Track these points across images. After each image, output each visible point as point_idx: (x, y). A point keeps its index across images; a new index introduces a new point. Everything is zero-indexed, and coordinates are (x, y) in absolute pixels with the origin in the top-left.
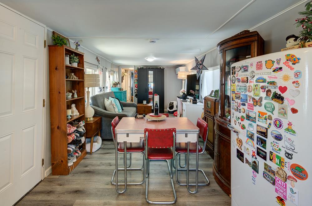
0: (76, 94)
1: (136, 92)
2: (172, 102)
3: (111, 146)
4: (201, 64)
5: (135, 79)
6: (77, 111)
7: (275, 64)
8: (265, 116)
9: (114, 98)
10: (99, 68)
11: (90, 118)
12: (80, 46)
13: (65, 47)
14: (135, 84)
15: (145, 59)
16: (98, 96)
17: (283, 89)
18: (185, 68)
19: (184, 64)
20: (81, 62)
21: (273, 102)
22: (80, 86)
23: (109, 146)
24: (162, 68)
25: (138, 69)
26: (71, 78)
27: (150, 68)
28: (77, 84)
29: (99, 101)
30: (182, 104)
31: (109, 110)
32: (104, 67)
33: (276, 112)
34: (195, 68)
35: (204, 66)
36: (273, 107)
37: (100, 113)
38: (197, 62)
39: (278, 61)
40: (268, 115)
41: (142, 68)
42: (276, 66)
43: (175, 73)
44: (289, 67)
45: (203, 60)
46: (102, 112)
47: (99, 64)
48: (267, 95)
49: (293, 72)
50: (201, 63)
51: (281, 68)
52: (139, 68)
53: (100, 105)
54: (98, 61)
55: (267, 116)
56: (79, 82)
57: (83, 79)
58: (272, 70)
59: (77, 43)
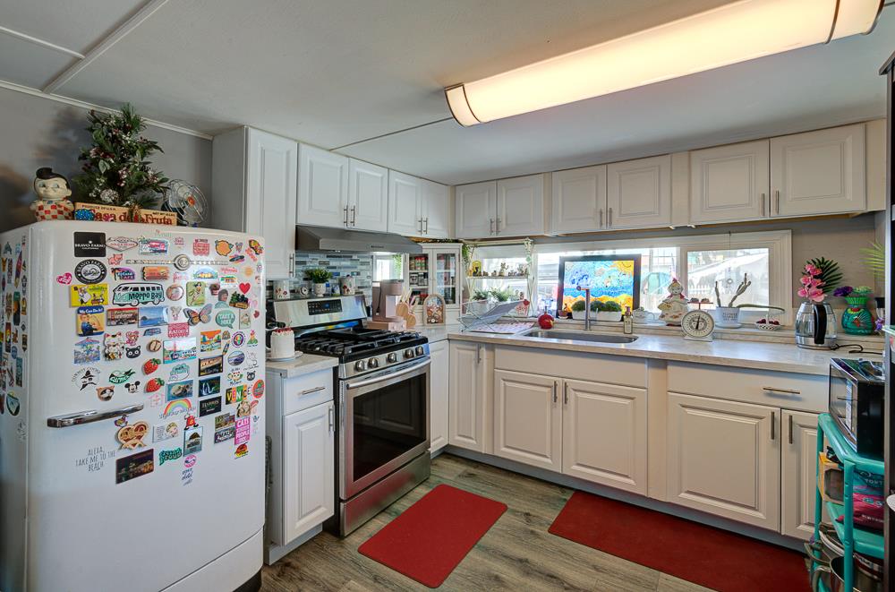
7: (234, 249)
8: (216, 336)
17: (245, 287)
21: (232, 309)
33: (236, 324)
36: (232, 317)
39: (239, 246)
40: (222, 332)
42: (234, 252)
44: (251, 255)
48: (220, 299)
49: (256, 263)
51: (242, 257)
55: (221, 335)
58: (228, 258)
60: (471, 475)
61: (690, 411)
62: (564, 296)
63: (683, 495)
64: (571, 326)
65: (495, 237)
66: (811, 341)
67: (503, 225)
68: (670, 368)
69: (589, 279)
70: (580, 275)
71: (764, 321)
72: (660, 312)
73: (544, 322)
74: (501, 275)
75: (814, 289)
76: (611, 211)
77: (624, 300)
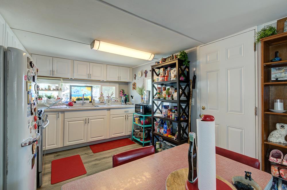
60: (58, 155)
61: (114, 118)
62: (72, 97)
63: (113, 135)
64: (77, 105)
65: (52, 76)
66: (124, 103)
67: (55, 73)
68: (111, 110)
69: (79, 92)
70: (76, 91)
71: (115, 101)
72: (99, 100)
73: (70, 104)
74: (50, 90)
75: (122, 95)
76: (91, 75)
77: (89, 97)
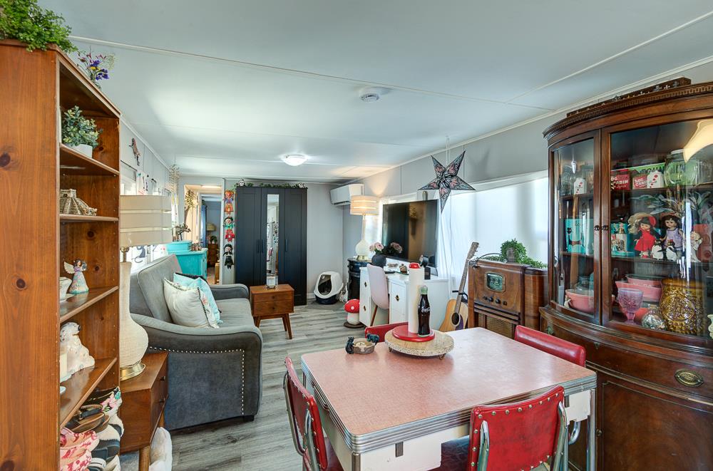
0: (80, 277)
1: (227, 253)
2: (324, 273)
3: (206, 453)
4: (452, 176)
5: (227, 216)
6: (86, 351)
9: (195, 278)
10: (138, 178)
11: (130, 368)
12: (106, 76)
13: (59, 59)
14: (226, 229)
15: (280, 160)
16: (146, 274)
18: (362, 187)
19: (357, 178)
20: (107, 146)
22: (98, 242)
23: (200, 454)
24: (301, 187)
25: (239, 188)
26: (68, 211)
27: (270, 186)
28: (85, 235)
29: (152, 295)
30: (387, 279)
31: (186, 320)
32: (150, 177)
34: (435, 186)
35: (461, 180)
37: (160, 338)
38: (441, 170)
41: (250, 186)
43: (331, 199)
45: (457, 166)
46: (169, 335)
47: (138, 164)
50: (452, 172)
52: (242, 185)
53: (155, 307)
54: (135, 153)
56: (92, 229)
57: (116, 215)
59: (96, 63)
